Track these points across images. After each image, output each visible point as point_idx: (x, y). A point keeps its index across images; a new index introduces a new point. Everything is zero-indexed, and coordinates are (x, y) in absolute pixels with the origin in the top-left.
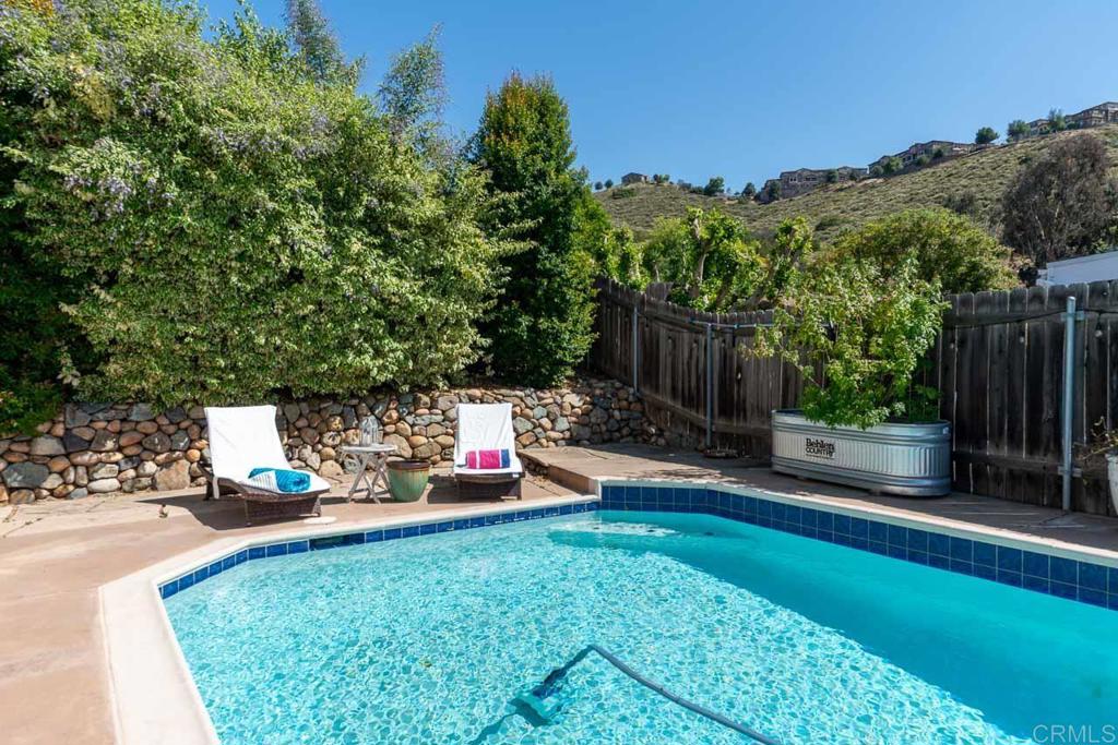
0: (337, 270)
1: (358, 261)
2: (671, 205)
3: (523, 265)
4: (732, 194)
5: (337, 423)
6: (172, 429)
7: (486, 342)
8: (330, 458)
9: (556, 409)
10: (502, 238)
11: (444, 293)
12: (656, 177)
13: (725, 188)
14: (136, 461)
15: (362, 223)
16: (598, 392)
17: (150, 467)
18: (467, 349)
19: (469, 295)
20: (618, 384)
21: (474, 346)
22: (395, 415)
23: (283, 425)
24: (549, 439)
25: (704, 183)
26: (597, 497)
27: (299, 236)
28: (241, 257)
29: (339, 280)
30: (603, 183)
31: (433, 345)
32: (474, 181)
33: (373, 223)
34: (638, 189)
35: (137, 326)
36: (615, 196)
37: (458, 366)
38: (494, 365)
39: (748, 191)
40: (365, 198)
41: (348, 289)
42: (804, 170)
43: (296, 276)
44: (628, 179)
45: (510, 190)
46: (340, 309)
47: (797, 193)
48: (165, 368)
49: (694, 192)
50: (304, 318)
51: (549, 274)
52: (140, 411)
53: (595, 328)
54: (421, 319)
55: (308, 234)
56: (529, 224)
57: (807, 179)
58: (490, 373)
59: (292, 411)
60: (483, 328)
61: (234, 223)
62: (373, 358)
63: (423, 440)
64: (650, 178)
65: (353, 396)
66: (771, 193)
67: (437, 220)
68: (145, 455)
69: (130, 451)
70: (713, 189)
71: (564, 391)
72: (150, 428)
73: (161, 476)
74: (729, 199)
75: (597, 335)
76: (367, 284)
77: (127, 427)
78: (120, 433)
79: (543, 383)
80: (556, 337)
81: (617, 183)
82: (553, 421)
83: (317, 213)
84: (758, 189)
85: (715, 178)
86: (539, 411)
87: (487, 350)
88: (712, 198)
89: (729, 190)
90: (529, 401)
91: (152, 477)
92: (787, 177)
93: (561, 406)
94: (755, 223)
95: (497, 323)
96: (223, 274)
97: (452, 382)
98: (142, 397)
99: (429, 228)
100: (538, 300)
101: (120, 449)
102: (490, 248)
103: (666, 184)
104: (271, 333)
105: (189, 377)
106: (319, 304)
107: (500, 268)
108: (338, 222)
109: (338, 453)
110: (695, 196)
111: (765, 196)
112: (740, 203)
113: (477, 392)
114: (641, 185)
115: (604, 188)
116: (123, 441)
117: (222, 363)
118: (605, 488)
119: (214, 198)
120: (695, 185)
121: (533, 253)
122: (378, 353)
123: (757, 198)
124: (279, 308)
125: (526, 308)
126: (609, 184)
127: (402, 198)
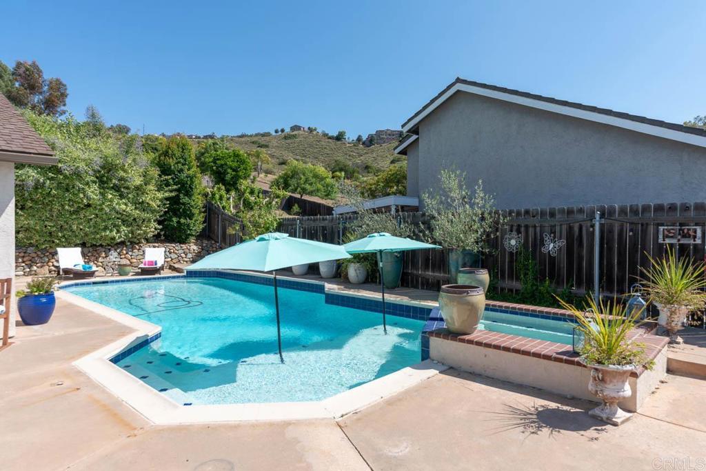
0: (103, 203)
1: (111, 201)
2: (317, 145)
3: (174, 201)
4: (351, 140)
5: (103, 255)
6: (42, 256)
7: (161, 227)
8: (100, 266)
9: (187, 251)
10: (166, 191)
11: (144, 210)
12: (309, 128)
13: (346, 137)
14: (30, 266)
15: (113, 188)
16: (204, 245)
17: (35, 268)
18: (153, 230)
19: (153, 211)
20: (213, 242)
21: (155, 229)
22: (125, 252)
23: (84, 255)
24: (184, 261)
25: (335, 134)
26: (185, 274)
27: (90, 194)
28: (69, 200)
29: (104, 206)
30: (279, 130)
31: (139, 227)
32: (155, 172)
33: (116, 188)
34: (299, 135)
35: (32, 222)
36: (285, 138)
37: (150, 235)
38: (164, 235)
39: (359, 139)
40: (114, 181)
41: (107, 210)
42: (388, 130)
43: (89, 205)
44: (293, 129)
45: (168, 175)
46: (104, 217)
47: (384, 142)
48: (40, 236)
49: (330, 138)
50: (91, 219)
51: (184, 204)
52: (30, 250)
53: (204, 222)
54: (135, 219)
55: (93, 192)
56: (175, 187)
57: (390, 135)
58: (163, 238)
59: (86, 250)
60: (160, 223)
61: (67, 190)
62: (116, 234)
63: (135, 260)
64: (306, 129)
65: (109, 245)
66: (371, 141)
67: (141, 185)
68: (32, 264)
69: (27, 263)
70: (339, 137)
71: (191, 244)
72: (34, 255)
73: (38, 270)
74: (349, 143)
75: (205, 225)
76: (114, 208)
77: (26, 255)
78: (23, 257)
79: (182, 241)
80: (188, 226)
81: (287, 130)
82: (186, 255)
83: (96, 187)
84: (364, 138)
85: (341, 131)
86: (181, 251)
87: (161, 230)
88: (339, 142)
89: (348, 138)
90: (177, 248)
91: (35, 271)
92: (379, 133)
93: (189, 250)
94: (361, 158)
95: (165, 220)
96: (63, 206)
97: (147, 241)
98: (31, 245)
99: (138, 188)
100: (180, 213)
101: (23, 262)
102: (160, 195)
103: (315, 133)
104: (79, 224)
105: (48, 239)
106: (97, 215)
107: (165, 202)
108: (103, 188)
109: (103, 265)
110: (330, 140)
111: (368, 143)
112: (355, 145)
113: (156, 245)
114: (301, 132)
115: (280, 133)
116: (25, 259)
117: (60, 234)
118: (187, 272)
119: (61, 183)
120: (330, 134)
121: (178, 196)
122: (118, 231)
123: (364, 143)
124: (82, 216)
125: (175, 215)
126: (283, 131)
127: (127, 180)
